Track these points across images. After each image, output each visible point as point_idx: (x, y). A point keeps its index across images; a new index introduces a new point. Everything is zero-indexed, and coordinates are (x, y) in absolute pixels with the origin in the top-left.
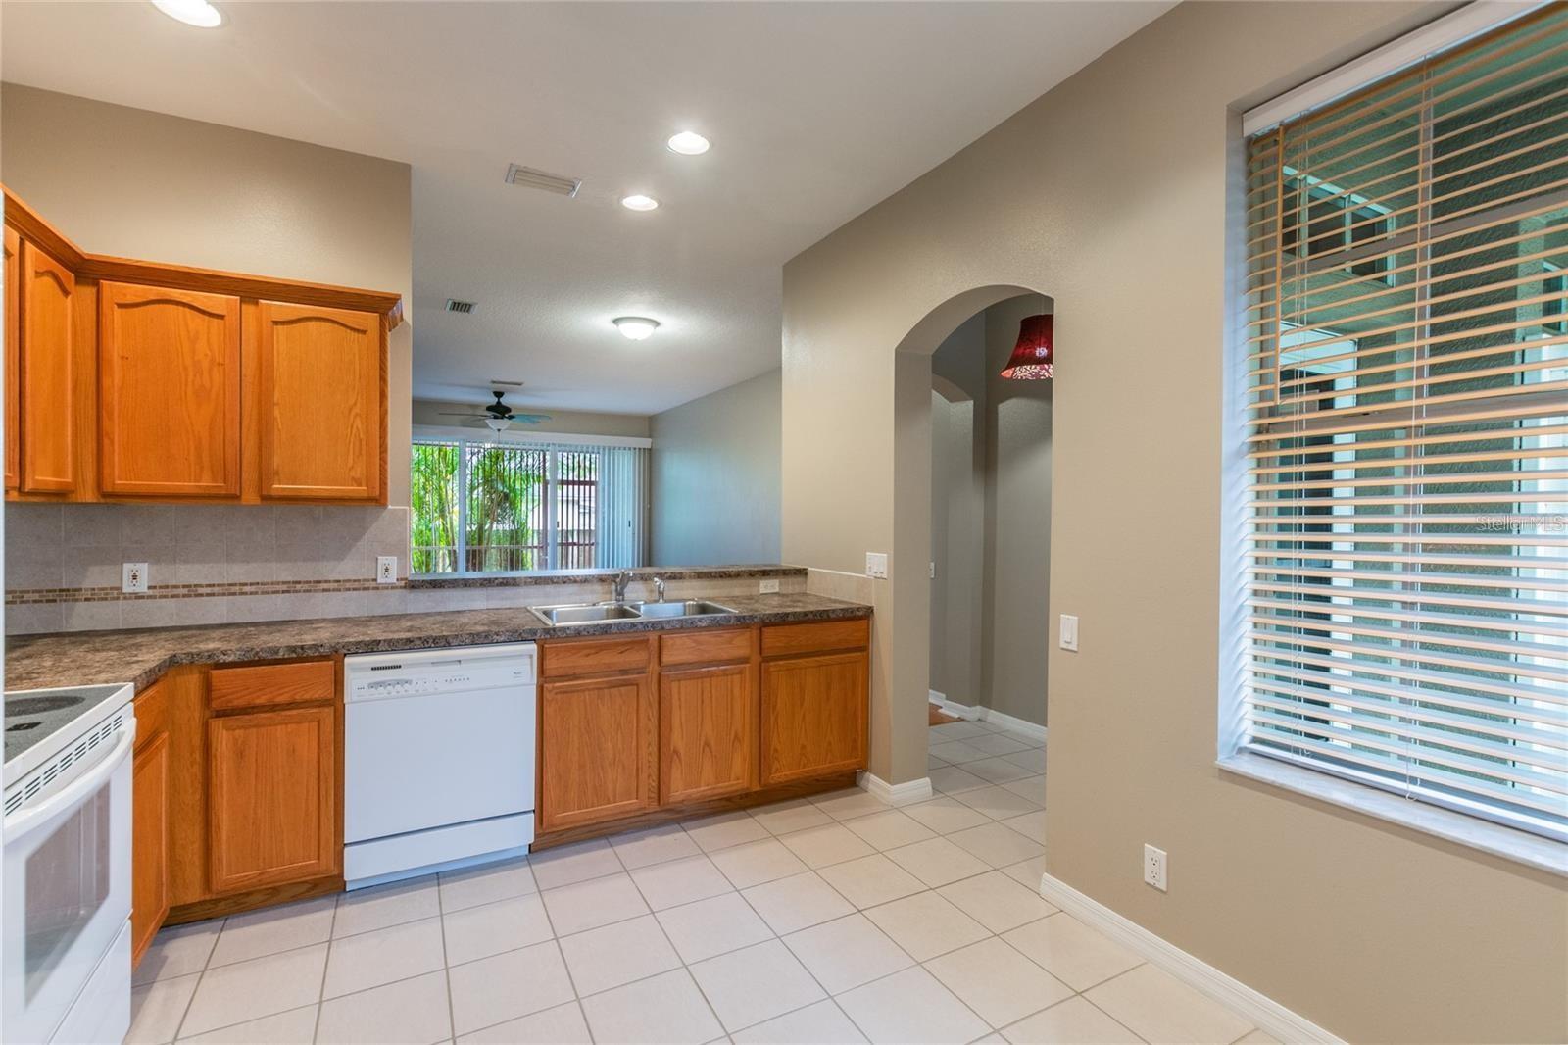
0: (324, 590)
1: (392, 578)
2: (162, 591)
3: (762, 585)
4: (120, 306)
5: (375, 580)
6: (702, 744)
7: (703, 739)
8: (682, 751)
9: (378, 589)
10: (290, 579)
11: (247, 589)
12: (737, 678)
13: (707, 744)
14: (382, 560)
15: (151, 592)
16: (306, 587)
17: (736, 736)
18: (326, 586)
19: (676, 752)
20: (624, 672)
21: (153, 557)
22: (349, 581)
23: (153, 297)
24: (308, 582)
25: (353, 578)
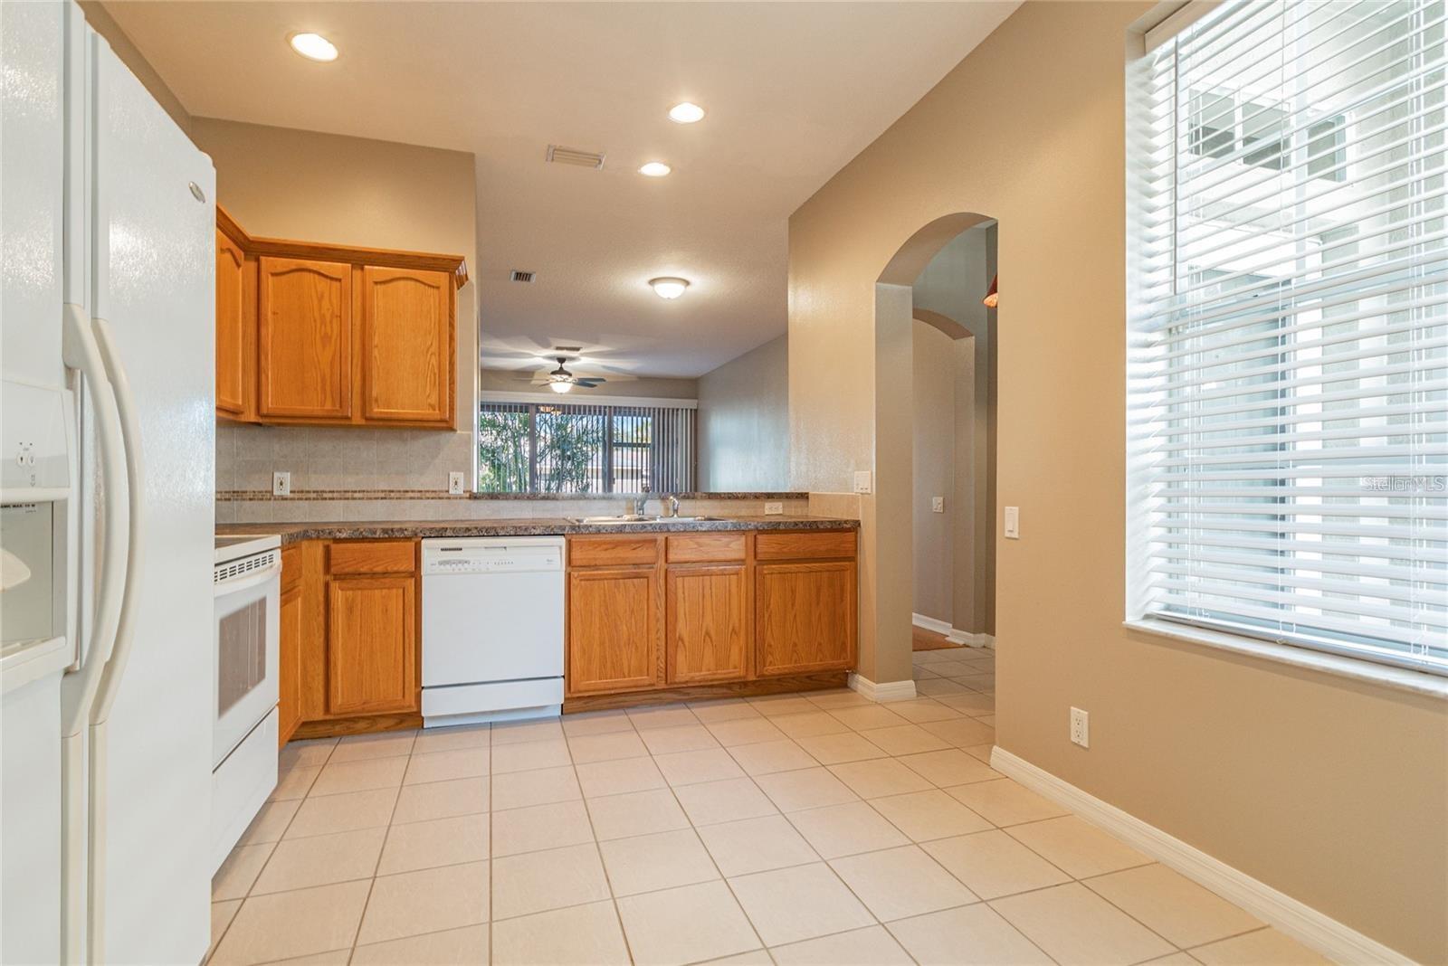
0: (411, 498)
1: (460, 491)
2: (300, 494)
3: (766, 507)
4: (273, 274)
5: (448, 491)
6: (703, 634)
7: (704, 630)
8: (686, 639)
9: (449, 498)
10: (386, 488)
11: (357, 495)
12: (734, 578)
13: (707, 633)
14: (452, 475)
15: (292, 495)
16: (398, 495)
17: (733, 630)
18: (410, 495)
19: (681, 639)
20: (637, 567)
22: (428, 491)
23: (294, 267)
24: (399, 491)
25: (432, 489)
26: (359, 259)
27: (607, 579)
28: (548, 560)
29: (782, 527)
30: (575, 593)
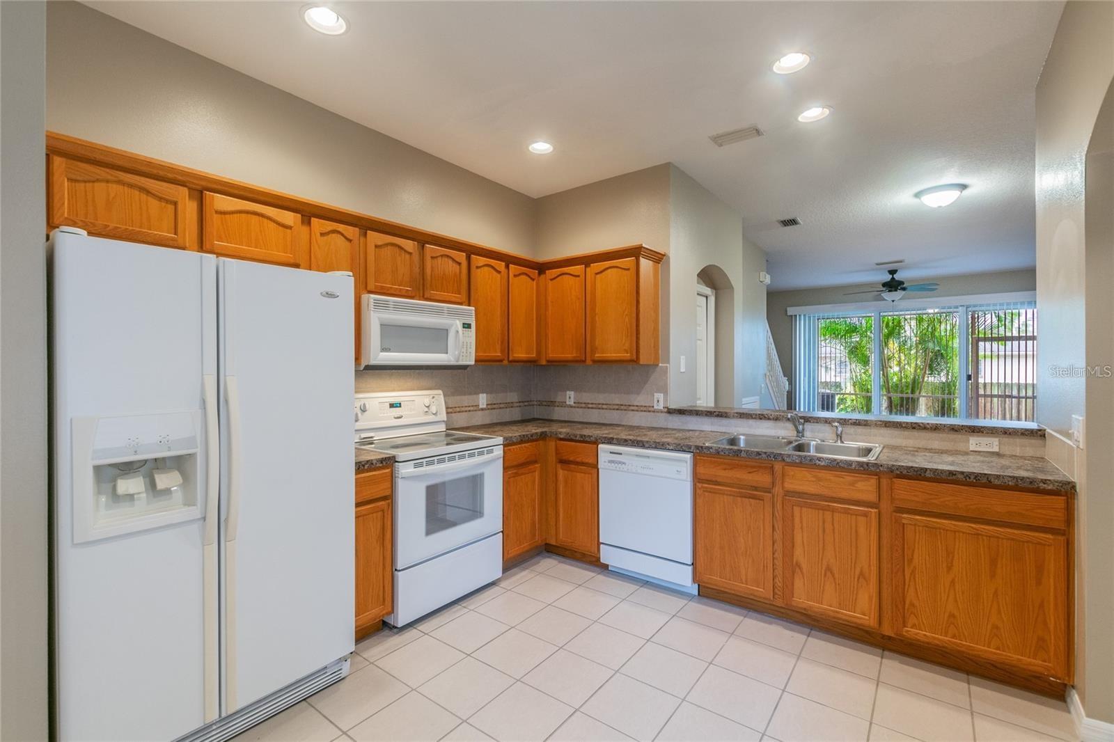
0: (633, 410)
1: (661, 406)
2: (578, 405)
3: (971, 442)
4: (551, 280)
5: (653, 407)
7: (825, 564)
9: (654, 412)
10: (619, 403)
11: (604, 406)
12: (862, 519)
14: (656, 395)
15: (574, 405)
16: (625, 408)
17: (862, 574)
18: (632, 408)
20: (756, 488)
21: (575, 389)
22: (642, 406)
23: (559, 273)
24: (625, 405)
25: (644, 405)
26: (587, 261)
27: (727, 495)
28: (678, 471)
29: (928, 474)
30: (699, 501)
